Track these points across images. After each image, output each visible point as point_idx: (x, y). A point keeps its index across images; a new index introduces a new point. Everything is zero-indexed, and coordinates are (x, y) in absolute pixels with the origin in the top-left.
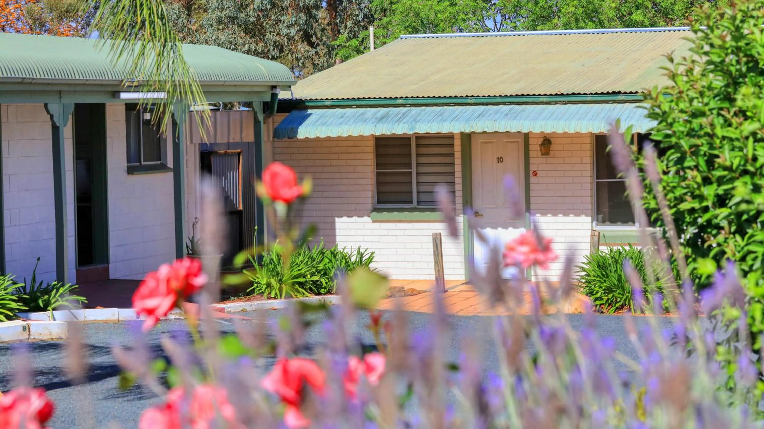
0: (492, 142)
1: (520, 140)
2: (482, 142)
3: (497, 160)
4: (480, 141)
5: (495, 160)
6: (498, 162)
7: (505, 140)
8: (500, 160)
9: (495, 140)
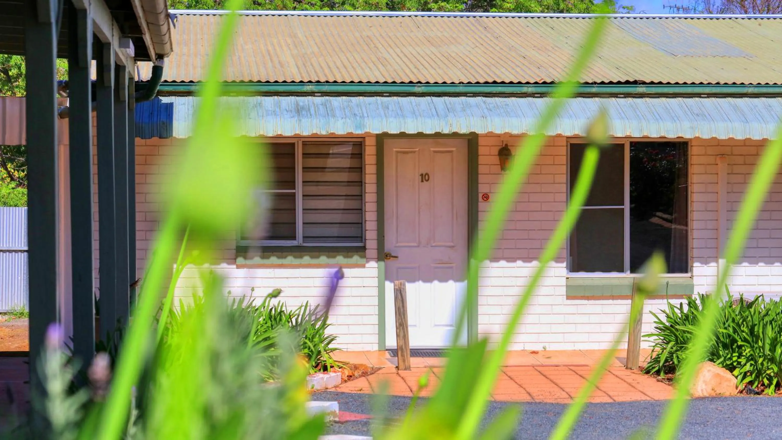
0: (414, 152)
1: (454, 149)
2: (398, 152)
3: (420, 177)
4: (395, 150)
5: (418, 178)
6: (422, 181)
7: (432, 149)
8: (425, 177)
9: (417, 149)
